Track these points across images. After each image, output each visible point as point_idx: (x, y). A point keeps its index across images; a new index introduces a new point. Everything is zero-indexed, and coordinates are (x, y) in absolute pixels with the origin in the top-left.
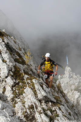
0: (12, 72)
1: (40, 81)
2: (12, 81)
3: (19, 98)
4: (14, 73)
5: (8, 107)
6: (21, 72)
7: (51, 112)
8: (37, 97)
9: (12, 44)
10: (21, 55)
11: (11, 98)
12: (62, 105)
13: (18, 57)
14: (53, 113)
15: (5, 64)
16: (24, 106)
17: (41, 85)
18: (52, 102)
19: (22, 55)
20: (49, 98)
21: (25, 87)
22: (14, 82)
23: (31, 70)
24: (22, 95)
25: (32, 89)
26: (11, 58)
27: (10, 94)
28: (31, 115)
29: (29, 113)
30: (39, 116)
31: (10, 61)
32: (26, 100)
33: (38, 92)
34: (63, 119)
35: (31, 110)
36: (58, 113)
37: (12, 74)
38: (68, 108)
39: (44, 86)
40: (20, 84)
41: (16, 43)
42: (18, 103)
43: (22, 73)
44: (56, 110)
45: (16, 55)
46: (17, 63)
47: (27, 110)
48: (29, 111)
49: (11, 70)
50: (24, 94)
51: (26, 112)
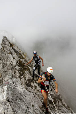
6: (22, 63)
9: (16, 49)
15: (14, 59)
16: (25, 80)
19: (22, 54)
23: (27, 61)
26: (17, 56)
31: (17, 58)
37: (18, 64)
40: (23, 69)
41: (18, 48)
49: (18, 62)
50: (25, 74)
51: (26, 82)
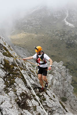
0: (3, 65)
1: (28, 71)
2: (3, 73)
3: (10, 88)
4: (4, 65)
5: (6, 99)
7: (39, 97)
8: (27, 85)
10: (7, 48)
11: (4, 88)
12: (47, 90)
13: (5, 51)
14: (41, 98)
17: (29, 75)
18: (39, 88)
20: (36, 86)
21: (15, 78)
22: (5, 74)
24: (13, 84)
25: (21, 78)
27: (2, 84)
28: (23, 101)
29: (21, 99)
30: (30, 101)
32: (17, 89)
33: (27, 80)
34: (50, 101)
35: (23, 97)
36: (45, 97)
38: (52, 92)
39: (31, 75)
42: (10, 91)
43: (11, 65)
44: (44, 94)
45: (3, 49)
46: (5, 56)
47: (19, 97)
48: (20, 98)
